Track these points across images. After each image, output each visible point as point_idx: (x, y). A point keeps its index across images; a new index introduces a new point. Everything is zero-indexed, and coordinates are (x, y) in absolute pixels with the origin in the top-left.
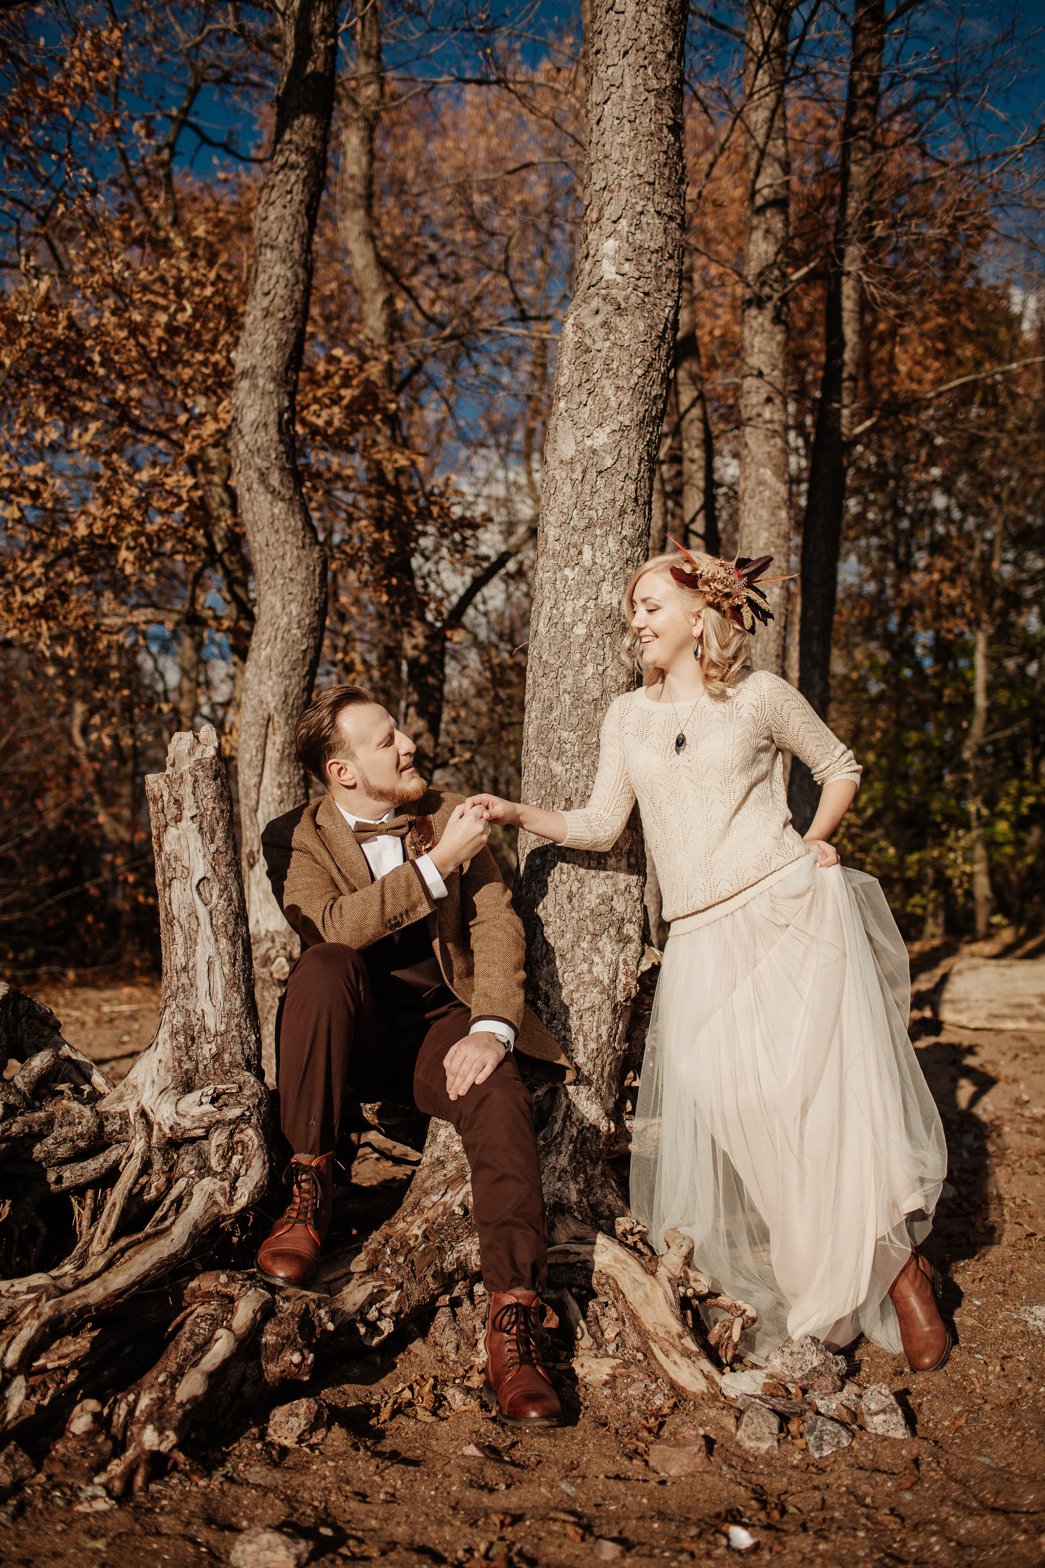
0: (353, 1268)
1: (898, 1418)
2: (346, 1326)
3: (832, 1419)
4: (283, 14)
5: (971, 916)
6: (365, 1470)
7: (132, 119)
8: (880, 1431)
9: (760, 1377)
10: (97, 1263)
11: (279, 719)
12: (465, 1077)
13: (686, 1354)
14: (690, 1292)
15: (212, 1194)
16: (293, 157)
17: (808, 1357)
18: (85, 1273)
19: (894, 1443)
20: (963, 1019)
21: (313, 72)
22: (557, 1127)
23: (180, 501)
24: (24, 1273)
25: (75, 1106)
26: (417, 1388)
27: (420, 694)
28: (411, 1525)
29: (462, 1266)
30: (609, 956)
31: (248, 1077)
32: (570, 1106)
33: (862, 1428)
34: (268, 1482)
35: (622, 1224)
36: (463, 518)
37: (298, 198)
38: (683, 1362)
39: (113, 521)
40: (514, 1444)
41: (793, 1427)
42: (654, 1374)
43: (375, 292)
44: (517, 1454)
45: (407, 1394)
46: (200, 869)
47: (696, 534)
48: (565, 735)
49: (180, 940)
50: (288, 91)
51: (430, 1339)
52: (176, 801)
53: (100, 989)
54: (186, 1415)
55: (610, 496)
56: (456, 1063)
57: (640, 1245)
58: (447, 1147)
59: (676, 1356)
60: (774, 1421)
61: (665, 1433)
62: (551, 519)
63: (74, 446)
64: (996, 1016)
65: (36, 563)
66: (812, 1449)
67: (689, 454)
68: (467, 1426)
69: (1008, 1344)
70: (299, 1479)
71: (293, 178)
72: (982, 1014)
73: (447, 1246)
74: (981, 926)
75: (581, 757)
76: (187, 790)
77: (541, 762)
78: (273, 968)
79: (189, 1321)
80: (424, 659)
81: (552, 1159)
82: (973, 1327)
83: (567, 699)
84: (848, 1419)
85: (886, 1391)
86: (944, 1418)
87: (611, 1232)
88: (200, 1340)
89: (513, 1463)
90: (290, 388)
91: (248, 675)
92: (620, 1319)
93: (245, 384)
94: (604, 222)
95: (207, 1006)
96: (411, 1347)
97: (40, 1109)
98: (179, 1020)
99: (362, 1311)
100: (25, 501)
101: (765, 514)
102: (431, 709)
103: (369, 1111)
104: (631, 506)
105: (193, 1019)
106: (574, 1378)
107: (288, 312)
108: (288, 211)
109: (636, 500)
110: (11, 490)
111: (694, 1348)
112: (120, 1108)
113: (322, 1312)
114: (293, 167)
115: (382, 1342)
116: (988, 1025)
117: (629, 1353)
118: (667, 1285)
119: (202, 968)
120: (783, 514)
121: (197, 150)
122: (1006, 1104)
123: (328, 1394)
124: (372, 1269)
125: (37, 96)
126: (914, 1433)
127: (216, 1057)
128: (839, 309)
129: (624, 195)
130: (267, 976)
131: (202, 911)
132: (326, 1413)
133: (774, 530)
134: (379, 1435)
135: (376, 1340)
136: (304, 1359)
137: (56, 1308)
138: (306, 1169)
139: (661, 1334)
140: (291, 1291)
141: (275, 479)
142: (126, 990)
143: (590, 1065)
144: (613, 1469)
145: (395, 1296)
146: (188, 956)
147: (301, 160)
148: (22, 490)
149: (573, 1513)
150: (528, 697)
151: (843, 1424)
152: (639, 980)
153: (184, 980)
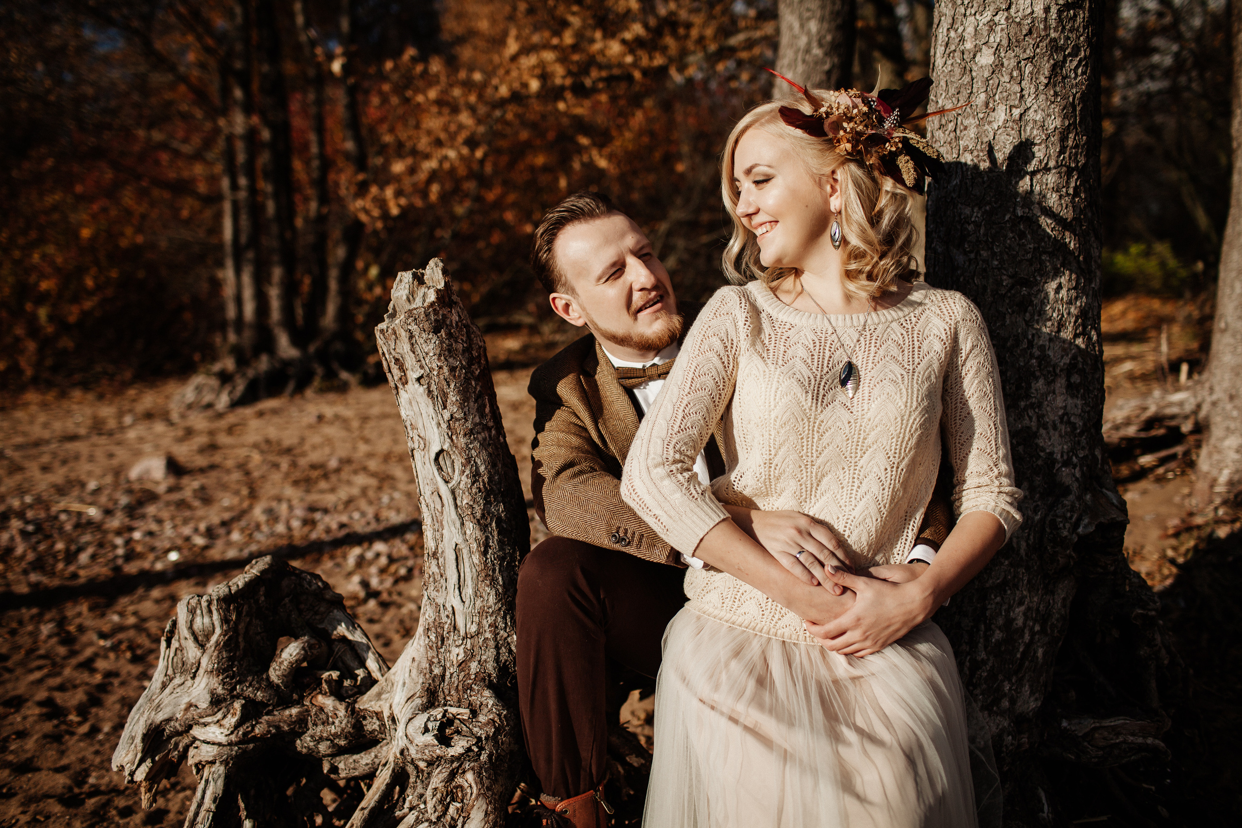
25: (328, 702)
31: (487, 698)
46: (436, 440)
49: (428, 520)
52: (397, 360)
76: (404, 347)
97: (299, 702)
98: (430, 615)
105: (443, 615)
112: (377, 709)
119: (451, 556)
127: (462, 665)
131: (444, 490)
146: (437, 541)
153: (434, 569)
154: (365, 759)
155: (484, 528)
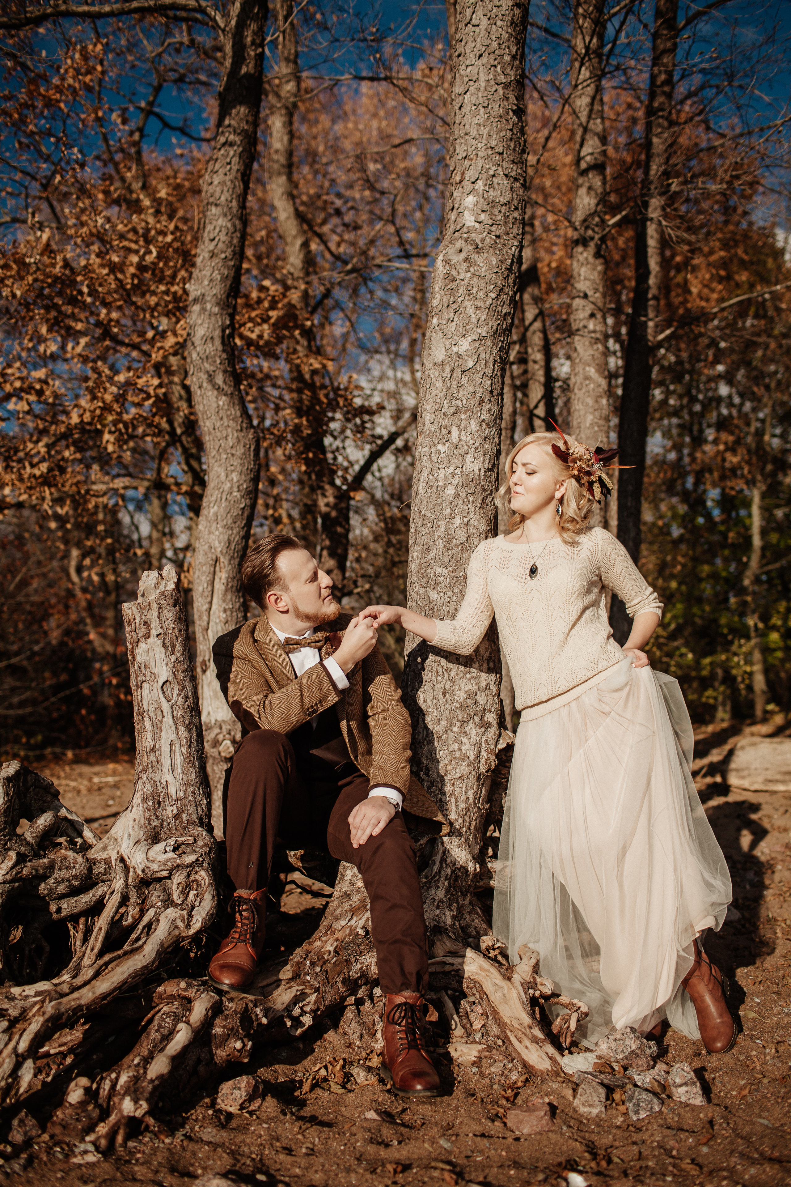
0: (281, 976)
1: (697, 1089)
2: (277, 1020)
3: (646, 1090)
4: (223, 31)
5: (751, 705)
6: (291, 1130)
7: (111, 110)
8: (683, 1099)
9: (591, 1058)
10: (87, 973)
11: (224, 560)
12: (364, 831)
13: (535, 1040)
14: (537, 993)
15: (174, 921)
16: (232, 137)
17: (628, 1042)
18: (79, 981)
19: (694, 1108)
20: (746, 784)
21: (246, 73)
22: (436, 868)
23: (149, 397)
24: (32, 981)
25: (71, 854)
26: (330, 1067)
27: (331, 540)
28: (326, 1172)
29: (364, 974)
30: (474, 737)
31: (202, 832)
32: (445, 852)
33: (669, 1097)
34: (217, 1139)
35: (486, 941)
36: (362, 407)
37: (235, 168)
38: (533, 1047)
39: (98, 412)
40: (404, 1110)
41: (617, 1096)
42: (511, 1056)
43: (295, 237)
44: (406, 1117)
45: (323, 1072)
46: (164, 674)
47: (538, 417)
48: (439, 570)
49: (149, 728)
50: (227, 88)
51: (341, 1030)
52: (146, 623)
53: (91, 765)
54: (155, 1088)
55: (472, 390)
56: (358, 820)
57: (500, 958)
58: (352, 884)
59: (527, 1042)
60: (602, 1092)
61: (519, 1101)
62: (428, 407)
63: (69, 356)
64: (770, 781)
65: (41, 444)
66: (631, 1114)
67: (532, 357)
68: (369, 1095)
69: (781, 1032)
70: (240, 1138)
71: (232, 153)
72: (760, 779)
73: (352, 959)
74: (759, 712)
75: (451, 587)
76: (153, 614)
77: (422, 591)
78: (221, 748)
79: (157, 1017)
80: (334, 514)
81: (432, 892)
82: (754, 1019)
83: (441, 543)
84: (658, 1090)
85: (687, 1068)
86: (732, 1089)
87: (477, 948)
88: (166, 1032)
89: (403, 1125)
90: (230, 311)
91: (200, 527)
92: (485, 1014)
93: (196, 308)
94: (465, 182)
95: (170, 778)
96: (326, 1036)
97: (44, 856)
98: (149, 788)
99: (288, 1009)
100: (32, 398)
101: (590, 401)
102: (339, 551)
103: (293, 856)
104: (487, 397)
105: (159, 788)
106: (450, 1059)
107: (229, 253)
108: (228, 178)
109: (491, 392)
110: (21, 389)
111: (541, 1036)
112: (104, 856)
113: (258, 1010)
114: (232, 144)
115: (304, 1032)
116: (765, 788)
117: (491, 1040)
118: (520, 988)
119: (166, 749)
120: (604, 401)
121: (161, 132)
122: (778, 848)
123: (264, 1073)
124: (296, 977)
125: (40, 94)
126: (709, 1100)
127: (177, 816)
128: (645, 246)
129: (480, 162)
130: (216, 754)
131: (166, 706)
132: (261, 1087)
133: (597, 414)
134: (302, 1104)
135: (299, 1031)
136: (244, 1045)
137: (56, 1008)
138: (246, 901)
139: (516, 1025)
140: (234, 994)
141: (219, 379)
142: (111, 766)
143: (460, 821)
144: (479, 1129)
145: (313, 997)
146: (155, 740)
147: (238, 139)
148: (30, 389)
149: (449, 1163)
150: (411, 542)
151: (655, 1094)
152: (497, 756)
153: (152, 758)
154: (85, 900)
155: (190, 731)
